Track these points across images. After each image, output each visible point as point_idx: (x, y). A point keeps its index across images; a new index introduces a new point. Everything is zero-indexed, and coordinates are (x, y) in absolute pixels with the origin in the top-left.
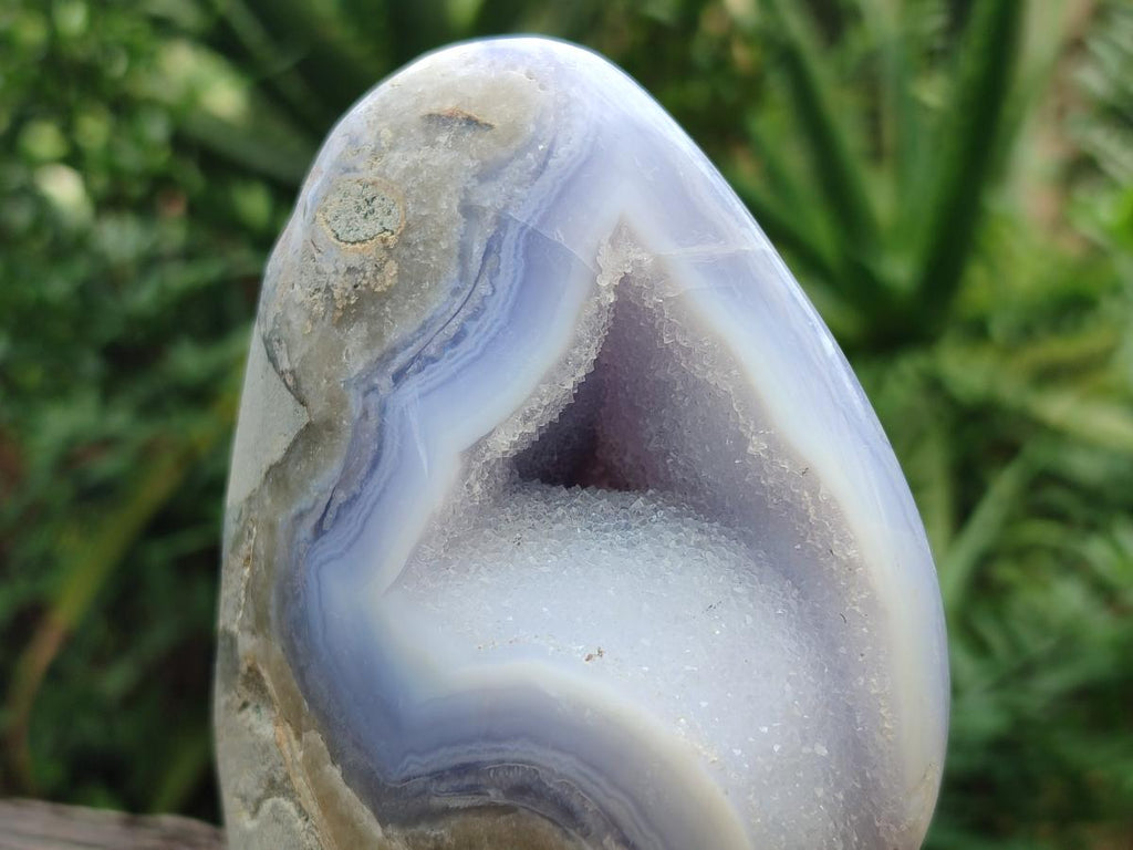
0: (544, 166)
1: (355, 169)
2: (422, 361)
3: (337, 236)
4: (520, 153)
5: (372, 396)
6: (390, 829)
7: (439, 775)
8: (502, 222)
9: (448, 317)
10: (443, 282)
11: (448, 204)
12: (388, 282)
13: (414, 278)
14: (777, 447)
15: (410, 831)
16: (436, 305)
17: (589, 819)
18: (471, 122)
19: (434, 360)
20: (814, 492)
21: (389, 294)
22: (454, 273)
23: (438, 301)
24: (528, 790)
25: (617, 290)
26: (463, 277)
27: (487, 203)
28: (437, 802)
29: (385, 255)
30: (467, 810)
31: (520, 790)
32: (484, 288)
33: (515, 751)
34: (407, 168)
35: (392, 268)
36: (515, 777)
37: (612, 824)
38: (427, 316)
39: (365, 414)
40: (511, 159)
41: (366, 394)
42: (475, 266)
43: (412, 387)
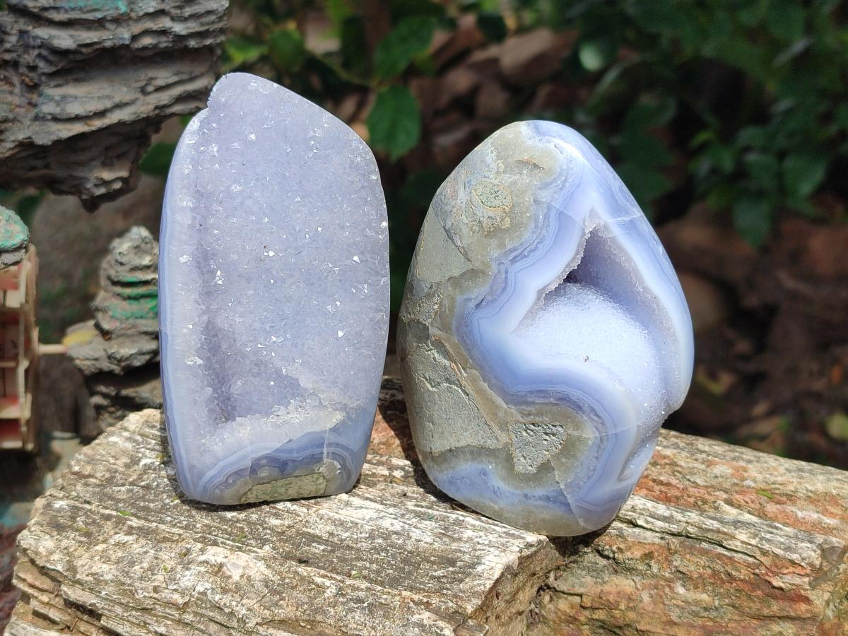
0: (563, 186)
1: (488, 177)
2: (521, 256)
3: (482, 202)
4: (554, 180)
5: (501, 266)
6: (510, 406)
7: (531, 392)
8: (549, 208)
9: (531, 242)
10: (528, 228)
11: (528, 199)
12: (507, 226)
13: (516, 226)
14: (646, 289)
15: (518, 407)
16: (526, 237)
17: (585, 409)
18: (535, 166)
19: (526, 256)
20: (658, 306)
21: (507, 230)
22: (533, 226)
23: (527, 235)
24: (564, 399)
25: (591, 232)
26: (536, 227)
27: (544, 200)
28: (530, 399)
29: (505, 215)
30: (541, 404)
31: (561, 399)
32: (544, 232)
33: (560, 388)
34: (512, 182)
35: (508, 220)
36: (561, 396)
37: (593, 410)
38: (523, 240)
39: (499, 271)
40: (552, 183)
41: (499, 264)
42: (540, 224)
43: (518, 265)
